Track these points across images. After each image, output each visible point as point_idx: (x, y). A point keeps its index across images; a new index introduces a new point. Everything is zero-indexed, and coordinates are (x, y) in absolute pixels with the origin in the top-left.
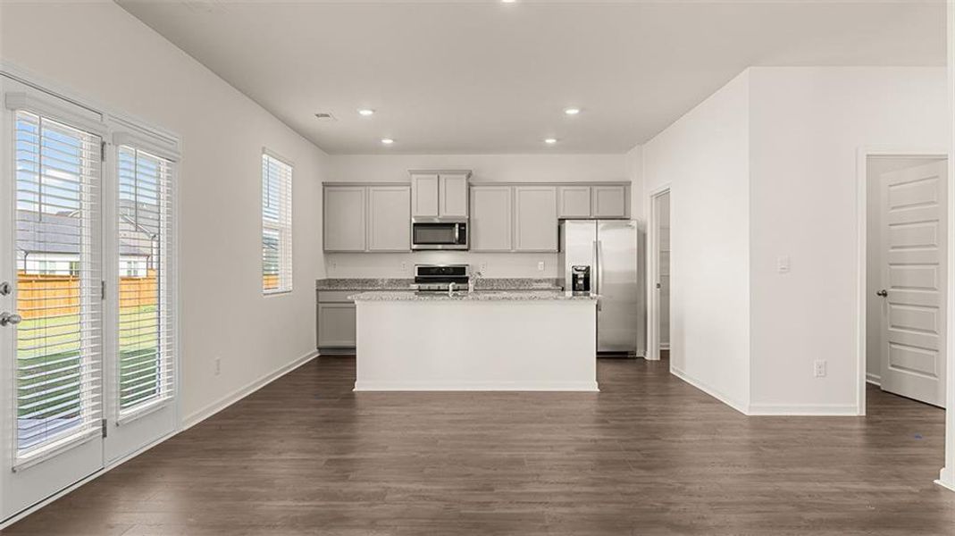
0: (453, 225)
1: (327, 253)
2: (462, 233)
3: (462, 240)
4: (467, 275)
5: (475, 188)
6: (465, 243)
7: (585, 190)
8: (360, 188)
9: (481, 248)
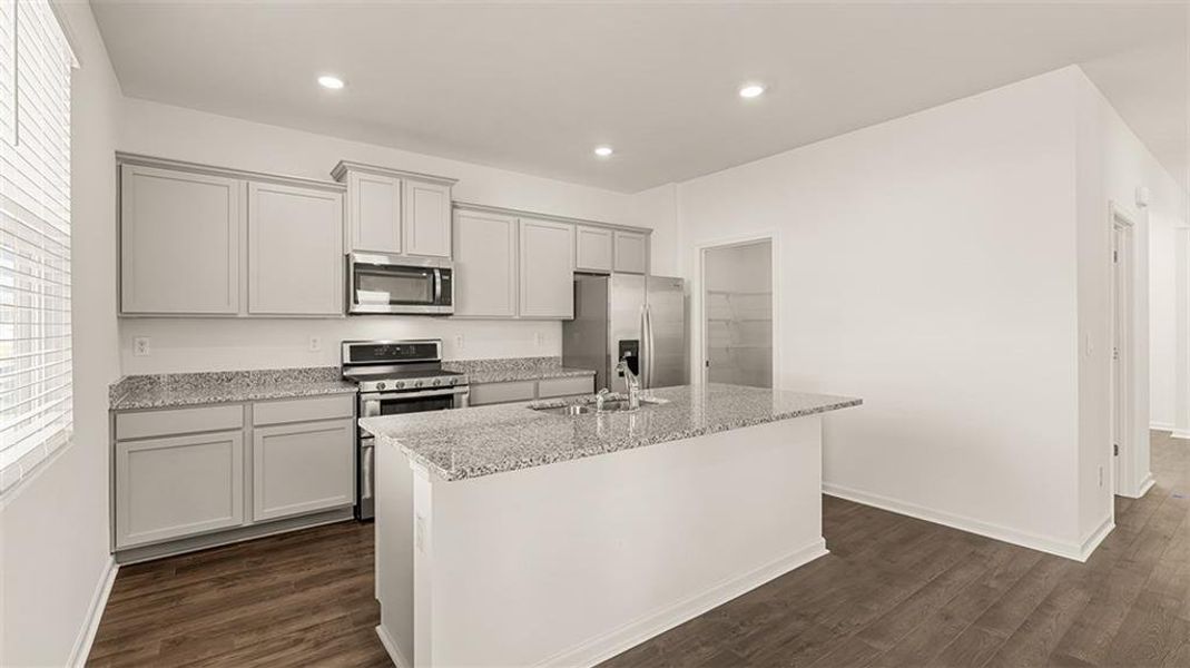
0: (430, 271)
1: (125, 318)
2: (446, 285)
3: (445, 299)
4: (439, 358)
5: (460, 212)
6: (450, 304)
7: (605, 234)
8: (225, 181)
9: (470, 311)
